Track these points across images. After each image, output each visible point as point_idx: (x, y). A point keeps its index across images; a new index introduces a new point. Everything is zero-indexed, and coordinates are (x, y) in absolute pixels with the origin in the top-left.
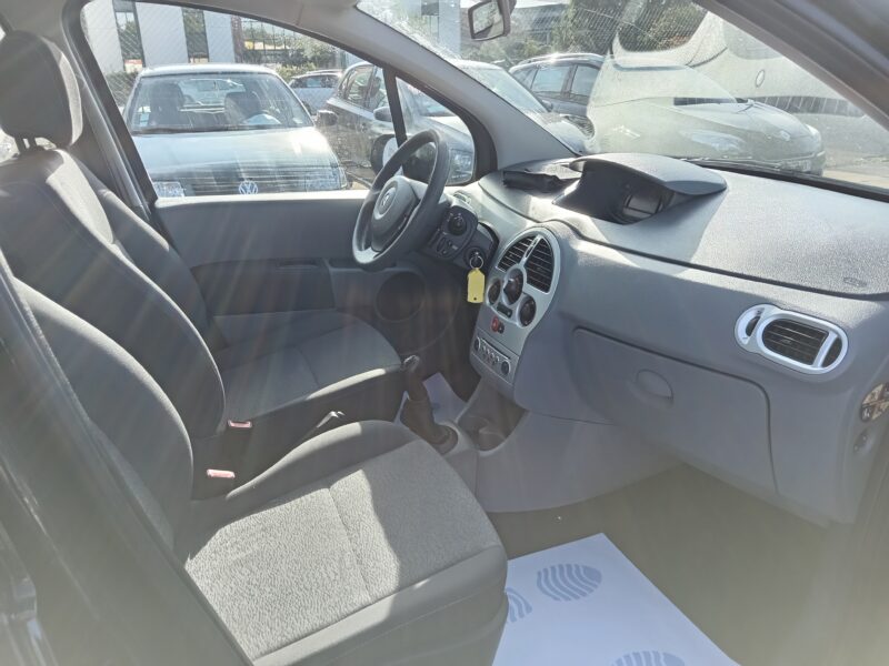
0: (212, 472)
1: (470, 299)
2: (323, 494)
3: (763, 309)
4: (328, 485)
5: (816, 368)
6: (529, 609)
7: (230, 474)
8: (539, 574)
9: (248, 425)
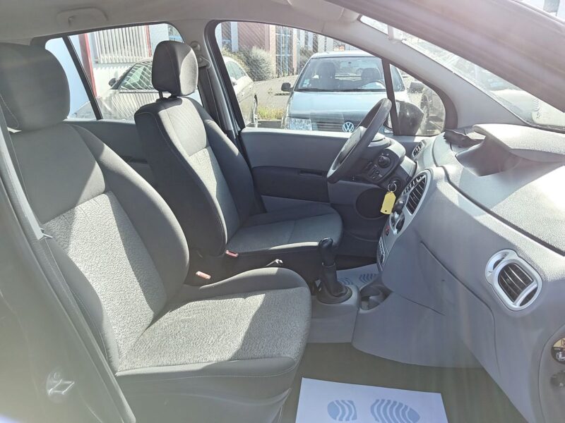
0: (199, 273)
1: (383, 211)
2: (240, 300)
3: (508, 253)
4: (245, 297)
5: (515, 306)
6: (355, 418)
7: (208, 277)
8: (377, 401)
9: (236, 255)
